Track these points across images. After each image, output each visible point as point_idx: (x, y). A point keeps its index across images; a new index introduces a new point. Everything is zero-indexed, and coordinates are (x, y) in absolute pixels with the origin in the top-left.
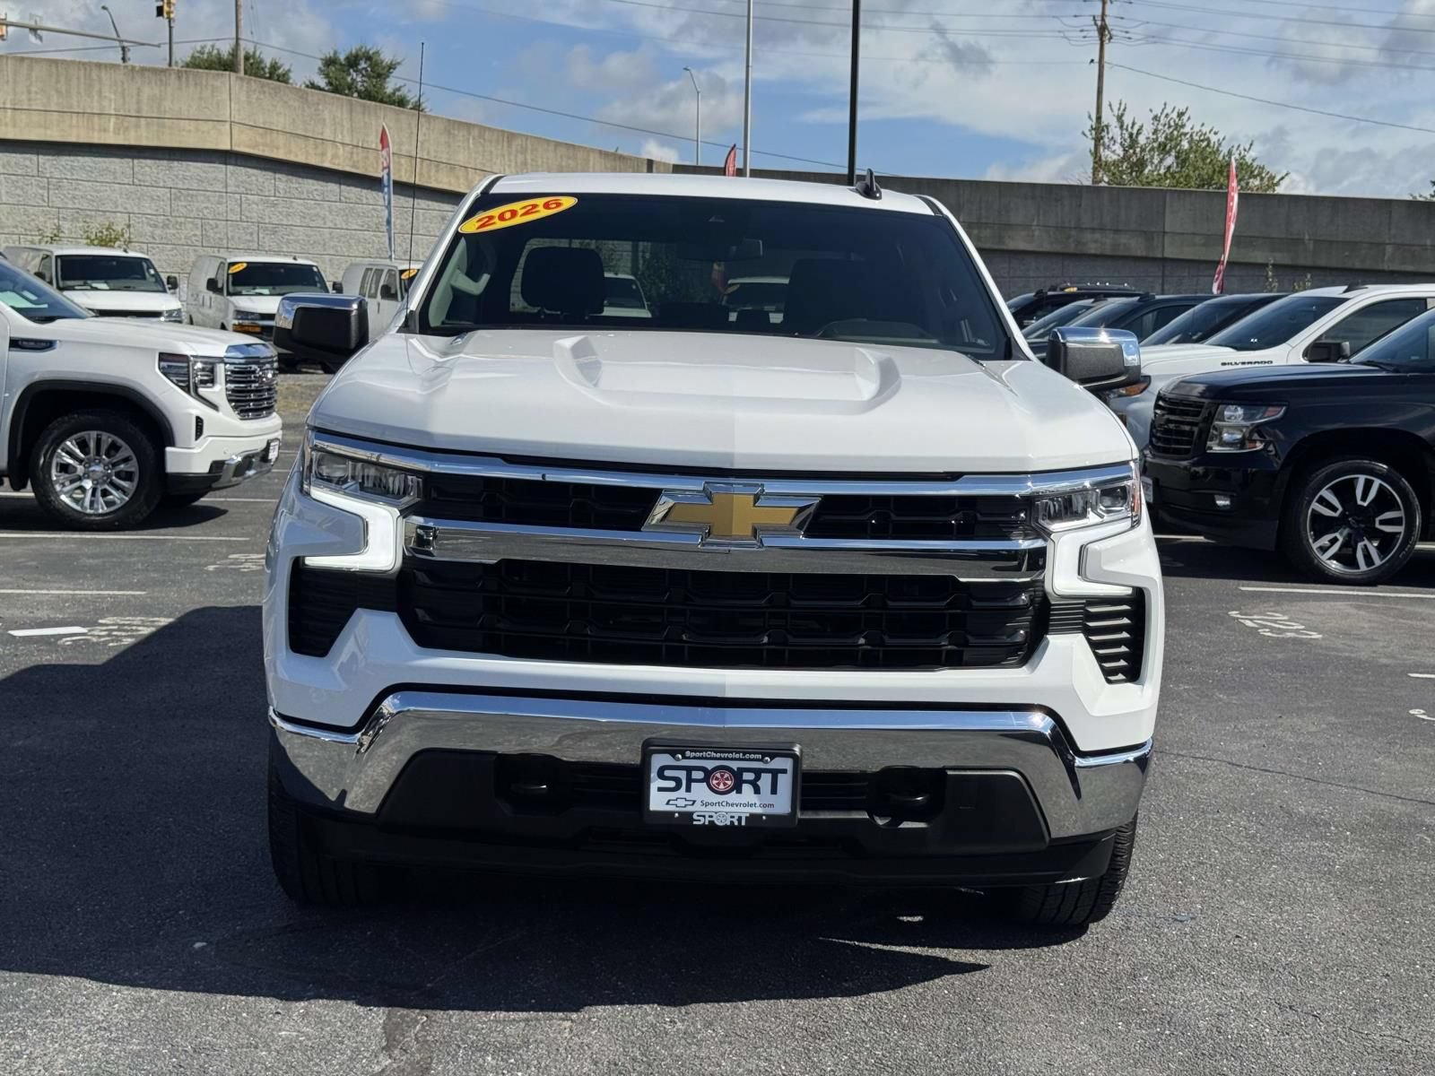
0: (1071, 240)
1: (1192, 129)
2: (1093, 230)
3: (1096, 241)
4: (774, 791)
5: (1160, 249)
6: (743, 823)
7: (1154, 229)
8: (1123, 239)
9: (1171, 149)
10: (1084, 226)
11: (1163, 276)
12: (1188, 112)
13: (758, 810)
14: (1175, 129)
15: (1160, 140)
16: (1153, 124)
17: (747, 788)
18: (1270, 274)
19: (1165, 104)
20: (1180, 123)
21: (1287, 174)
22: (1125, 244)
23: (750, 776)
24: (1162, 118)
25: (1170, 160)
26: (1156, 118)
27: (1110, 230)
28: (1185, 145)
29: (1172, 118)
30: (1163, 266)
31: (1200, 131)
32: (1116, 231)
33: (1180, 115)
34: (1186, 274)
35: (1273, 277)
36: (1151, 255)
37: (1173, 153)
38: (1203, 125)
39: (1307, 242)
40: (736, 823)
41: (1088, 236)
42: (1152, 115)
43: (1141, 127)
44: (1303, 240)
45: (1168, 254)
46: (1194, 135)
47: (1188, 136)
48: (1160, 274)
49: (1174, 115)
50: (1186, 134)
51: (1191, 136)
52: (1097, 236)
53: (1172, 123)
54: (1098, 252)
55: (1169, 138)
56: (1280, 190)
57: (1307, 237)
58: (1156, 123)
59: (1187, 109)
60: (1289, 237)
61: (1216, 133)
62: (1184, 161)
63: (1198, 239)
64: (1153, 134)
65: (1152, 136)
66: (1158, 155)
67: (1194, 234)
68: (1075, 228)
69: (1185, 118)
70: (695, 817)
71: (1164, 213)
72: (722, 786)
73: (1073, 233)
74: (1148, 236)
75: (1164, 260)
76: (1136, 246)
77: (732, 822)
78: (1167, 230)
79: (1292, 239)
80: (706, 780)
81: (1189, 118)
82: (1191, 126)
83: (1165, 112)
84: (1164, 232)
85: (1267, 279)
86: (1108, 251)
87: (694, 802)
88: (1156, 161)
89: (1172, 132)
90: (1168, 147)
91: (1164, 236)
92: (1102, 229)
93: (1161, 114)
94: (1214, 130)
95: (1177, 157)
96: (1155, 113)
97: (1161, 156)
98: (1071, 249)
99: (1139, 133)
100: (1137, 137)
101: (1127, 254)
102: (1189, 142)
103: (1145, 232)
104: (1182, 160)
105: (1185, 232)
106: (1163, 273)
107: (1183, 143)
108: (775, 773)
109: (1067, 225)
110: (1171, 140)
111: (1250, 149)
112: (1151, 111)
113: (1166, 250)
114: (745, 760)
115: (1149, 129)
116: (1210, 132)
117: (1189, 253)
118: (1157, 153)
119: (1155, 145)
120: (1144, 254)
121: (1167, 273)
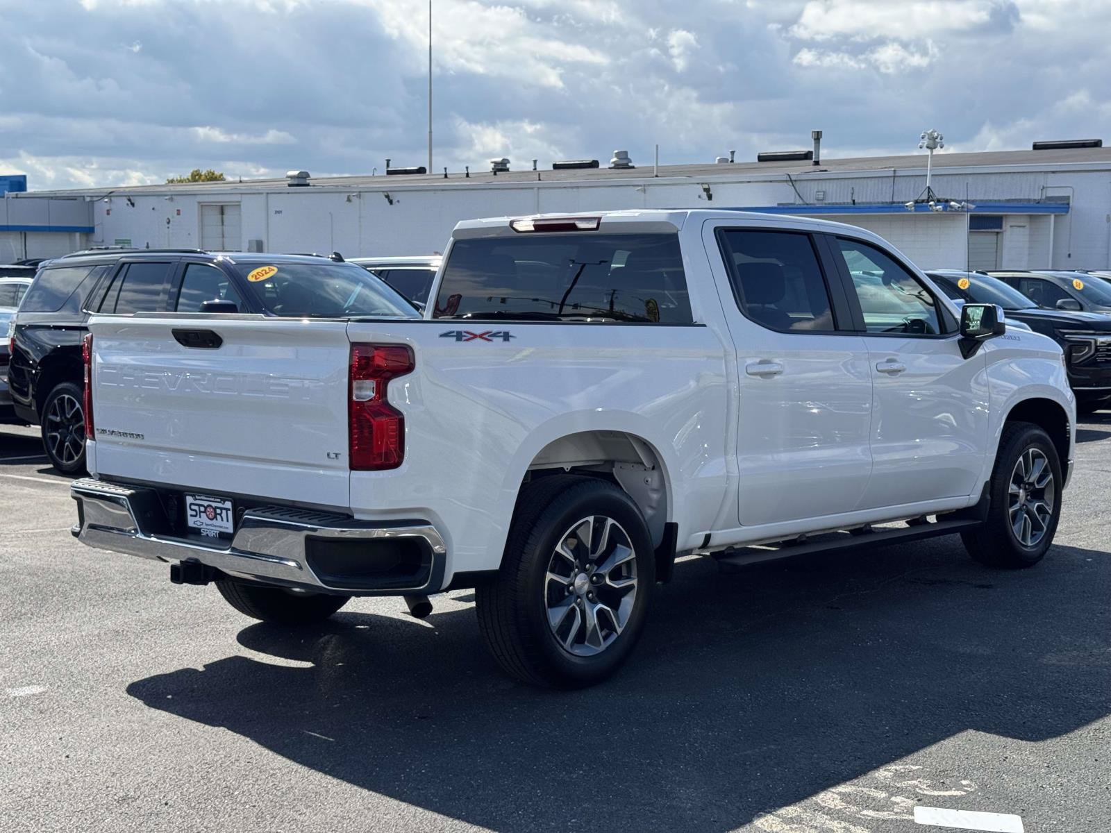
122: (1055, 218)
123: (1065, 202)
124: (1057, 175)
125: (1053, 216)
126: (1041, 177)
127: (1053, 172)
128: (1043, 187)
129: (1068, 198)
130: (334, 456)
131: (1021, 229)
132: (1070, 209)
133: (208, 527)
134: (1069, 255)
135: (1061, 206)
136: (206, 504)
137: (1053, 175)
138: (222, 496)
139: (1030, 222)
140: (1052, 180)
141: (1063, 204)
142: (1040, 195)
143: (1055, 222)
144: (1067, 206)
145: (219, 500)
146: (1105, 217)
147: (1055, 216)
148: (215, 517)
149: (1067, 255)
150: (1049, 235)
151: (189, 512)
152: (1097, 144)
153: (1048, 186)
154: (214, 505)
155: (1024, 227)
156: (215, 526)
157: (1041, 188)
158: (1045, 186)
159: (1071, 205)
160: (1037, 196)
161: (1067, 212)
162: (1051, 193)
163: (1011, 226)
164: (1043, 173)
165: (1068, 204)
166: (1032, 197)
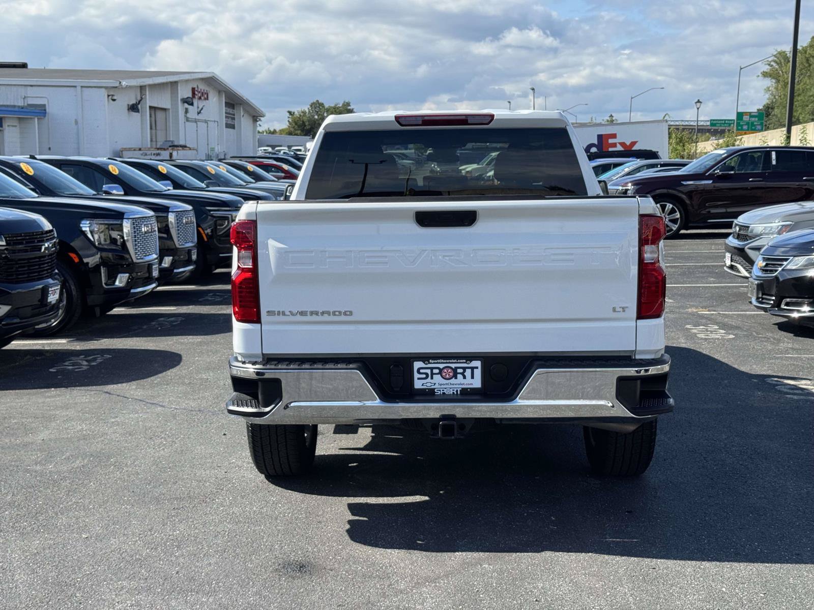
122: (38, 121)
123: (43, 109)
124: (34, 88)
125: (36, 120)
126: (22, 89)
127: (31, 86)
128: (25, 97)
129: (44, 105)
130: (621, 310)
131: (14, 128)
132: (47, 114)
133: (443, 386)
134: (50, 149)
135: (40, 111)
136: (441, 366)
137: (31, 88)
138: (469, 357)
139: (20, 123)
140: (31, 92)
141: (42, 110)
142: (23, 102)
143: (38, 123)
144: (44, 112)
145: (465, 361)
146: (74, 122)
147: (38, 119)
148: (455, 376)
149: (48, 149)
150: (35, 133)
151: (416, 375)
152: (24, 66)
153: (28, 96)
154: (453, 366)
155: (16, 126)
156: (453, 384)
157: (23, 97)
158: (26, 96)
159: (47, 110)
160: (20, 103)
161: (45, 116)
162: (31, 102)
163: (8, 126)
164: (23, 87)
165: (45, 110)
166: (16, 104)
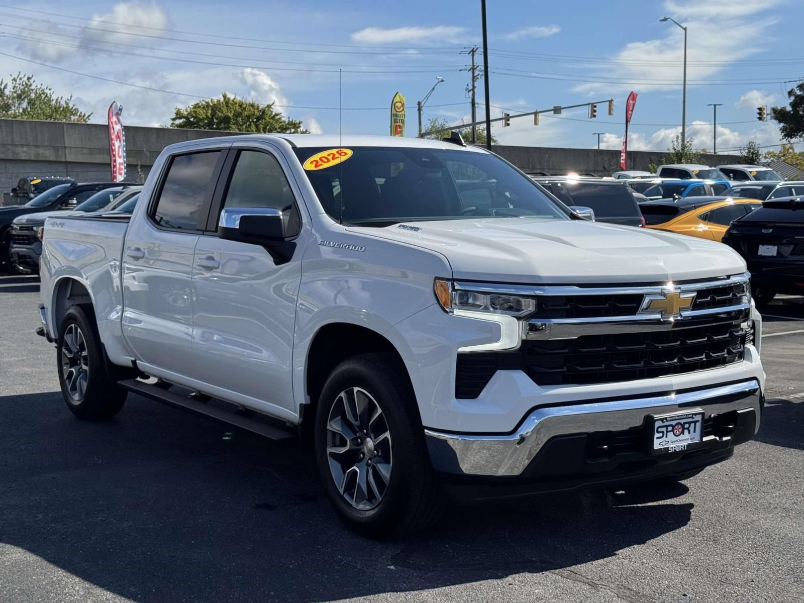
0: (9, 152)
1: (36, 87)
2: (22, 145)
3: (25, 152)
4: (695, 432)
5: (64, 156)
6: (686, 449)
7: (59, 145)
8: (41, 151)
9: (25, 97)
10: (16, 143)
11: (67, 172)
12: (33, 77)
13: (690, 442)
14: (27, 87)
15: (18, 92)
16: (13, 83)
17: (686, 431)
18: (139, 170)
19: (20, 73)
20: (29, 84)
21: (92, 114)
22: (43, 154)
23: (686, 426)
24: (18, 80)
25: (25, 105)
26: (14, 80)
27: (33, 145)
28: (33, 96)
29: (24, 81)
30: (67, 166)
31: (41, 88)
32: (37, 146)
33: (29, 79)
34: (80, 171)
35: (141, 172)
36: (59, 159)
37: (26, 100)
38: (42, 85)
39: (146, 152)
40: (683, 449)
41: (19, 149)
42: (12, 78)
43: (6, 85)
44: (143, 151)
45: (68, 159)
46: (38, 90)
47: (34, 91)
48: (65, 171)
49: (25, 79)
50: (32, 90)
51: (36, 91)
52: (25, 149)
53: (24, 83)
54: (27, 158)
55: (23, 92)
56: (89, 122)
57: (145, 150)
58: (14, 82)
59: (32, 76)
60: (136, 149)
61: (50, 89)
62: (34, 104)
63: (85, 150)
64: (14, 89)
65: (12, 90)
66: (18, 101)
67: (82, 148)
68: (11, 144)
69: (32, 81)
70: (670, 449)
71: (64, 136)
72: (678, 432)
73: (10, 147)
74: (56, 149)
75: (67, 163)
76: (49, 155)
77: (682, 449)
78: (66, 145)
79: (137, 151)
80: (673, 431)
81: (34, 81)
82: (35, 85)
83: (20, 77)
84: (65, 147)
85: (138, 173)
86: (33, 158)
87: (668, 442)
88: (17, 105)
89: (24, 89)
90: (23, 97)
91: (65, 150)
92: (27, 145)
93: (18, 77)
94: (49, 88)
95: (29, 103)
96: (13, 77)
97: (19, 102)
98: (10, 157)
99: (5, 88)
100: (4, 90)
101: (44, 159)
102: (35, 94)
103: (54, 147)
104: (31, 103)
105: (77, 147)
106: (67, 170)
107: (31, 95)
108: (695, 422)
109: (6, 143)
110: (24, 93)
111: (71, 99)
112: (11, 75)
113: (67, 157)
114: (687, 418)
115: (10, 86)
116: (47, 88)
117: (80, 159)
118: (16, 100)
119: (15, 95)
120: (55, 159)
121: (69, 170)
